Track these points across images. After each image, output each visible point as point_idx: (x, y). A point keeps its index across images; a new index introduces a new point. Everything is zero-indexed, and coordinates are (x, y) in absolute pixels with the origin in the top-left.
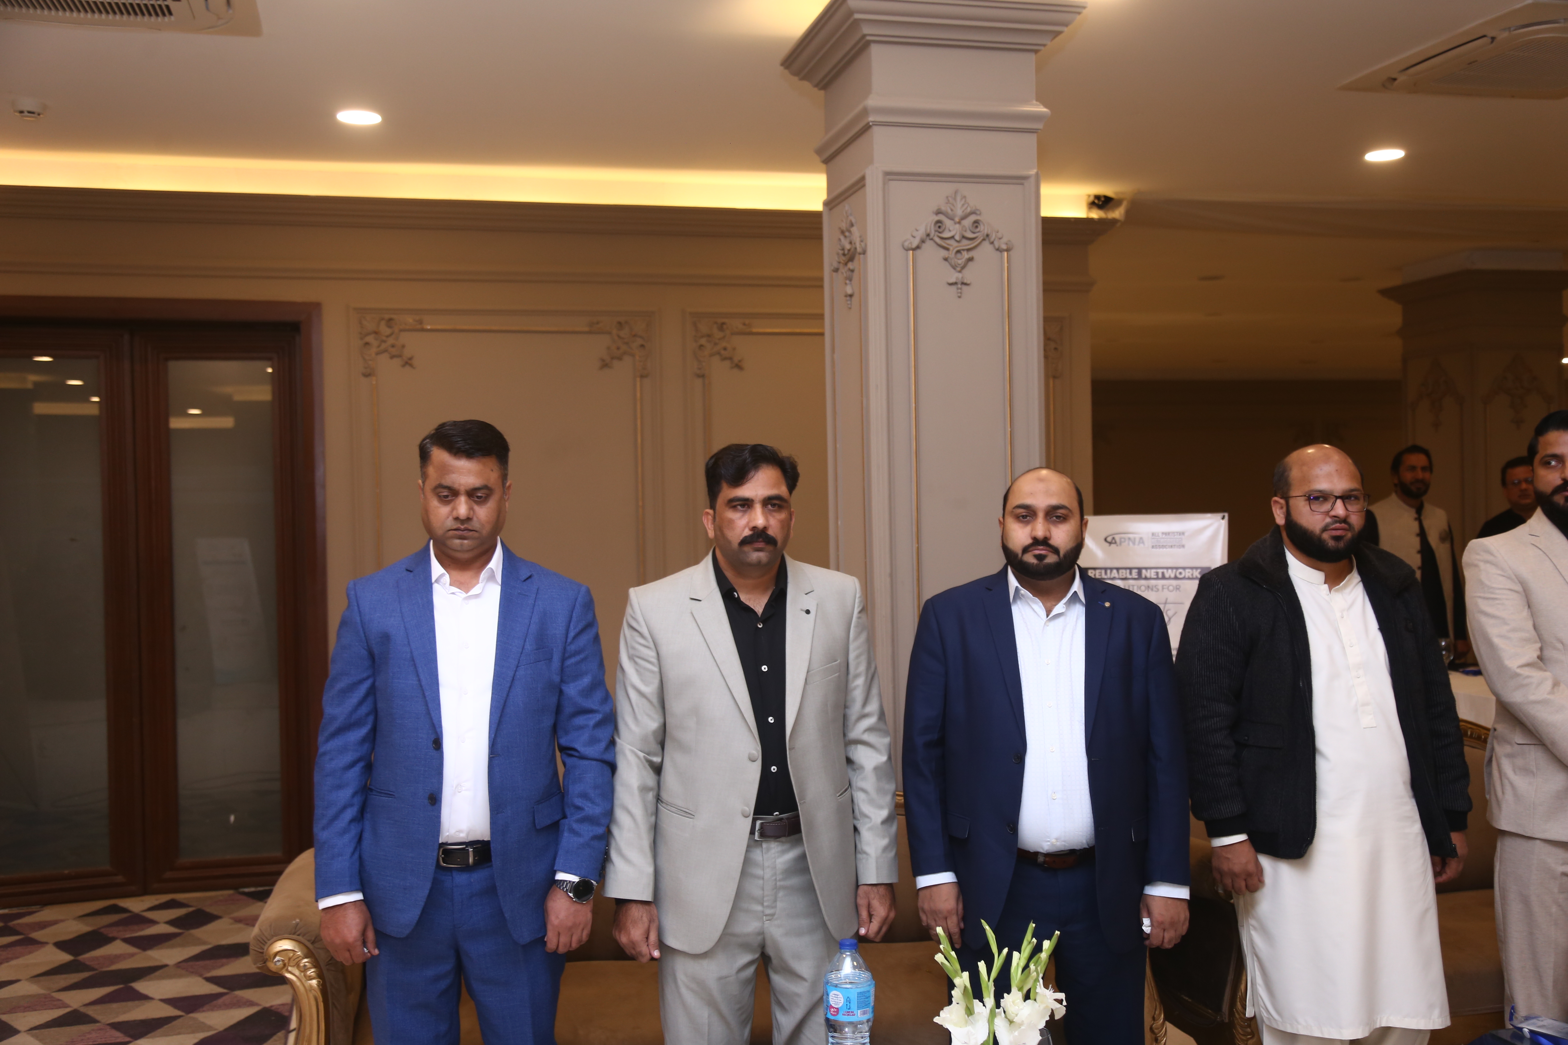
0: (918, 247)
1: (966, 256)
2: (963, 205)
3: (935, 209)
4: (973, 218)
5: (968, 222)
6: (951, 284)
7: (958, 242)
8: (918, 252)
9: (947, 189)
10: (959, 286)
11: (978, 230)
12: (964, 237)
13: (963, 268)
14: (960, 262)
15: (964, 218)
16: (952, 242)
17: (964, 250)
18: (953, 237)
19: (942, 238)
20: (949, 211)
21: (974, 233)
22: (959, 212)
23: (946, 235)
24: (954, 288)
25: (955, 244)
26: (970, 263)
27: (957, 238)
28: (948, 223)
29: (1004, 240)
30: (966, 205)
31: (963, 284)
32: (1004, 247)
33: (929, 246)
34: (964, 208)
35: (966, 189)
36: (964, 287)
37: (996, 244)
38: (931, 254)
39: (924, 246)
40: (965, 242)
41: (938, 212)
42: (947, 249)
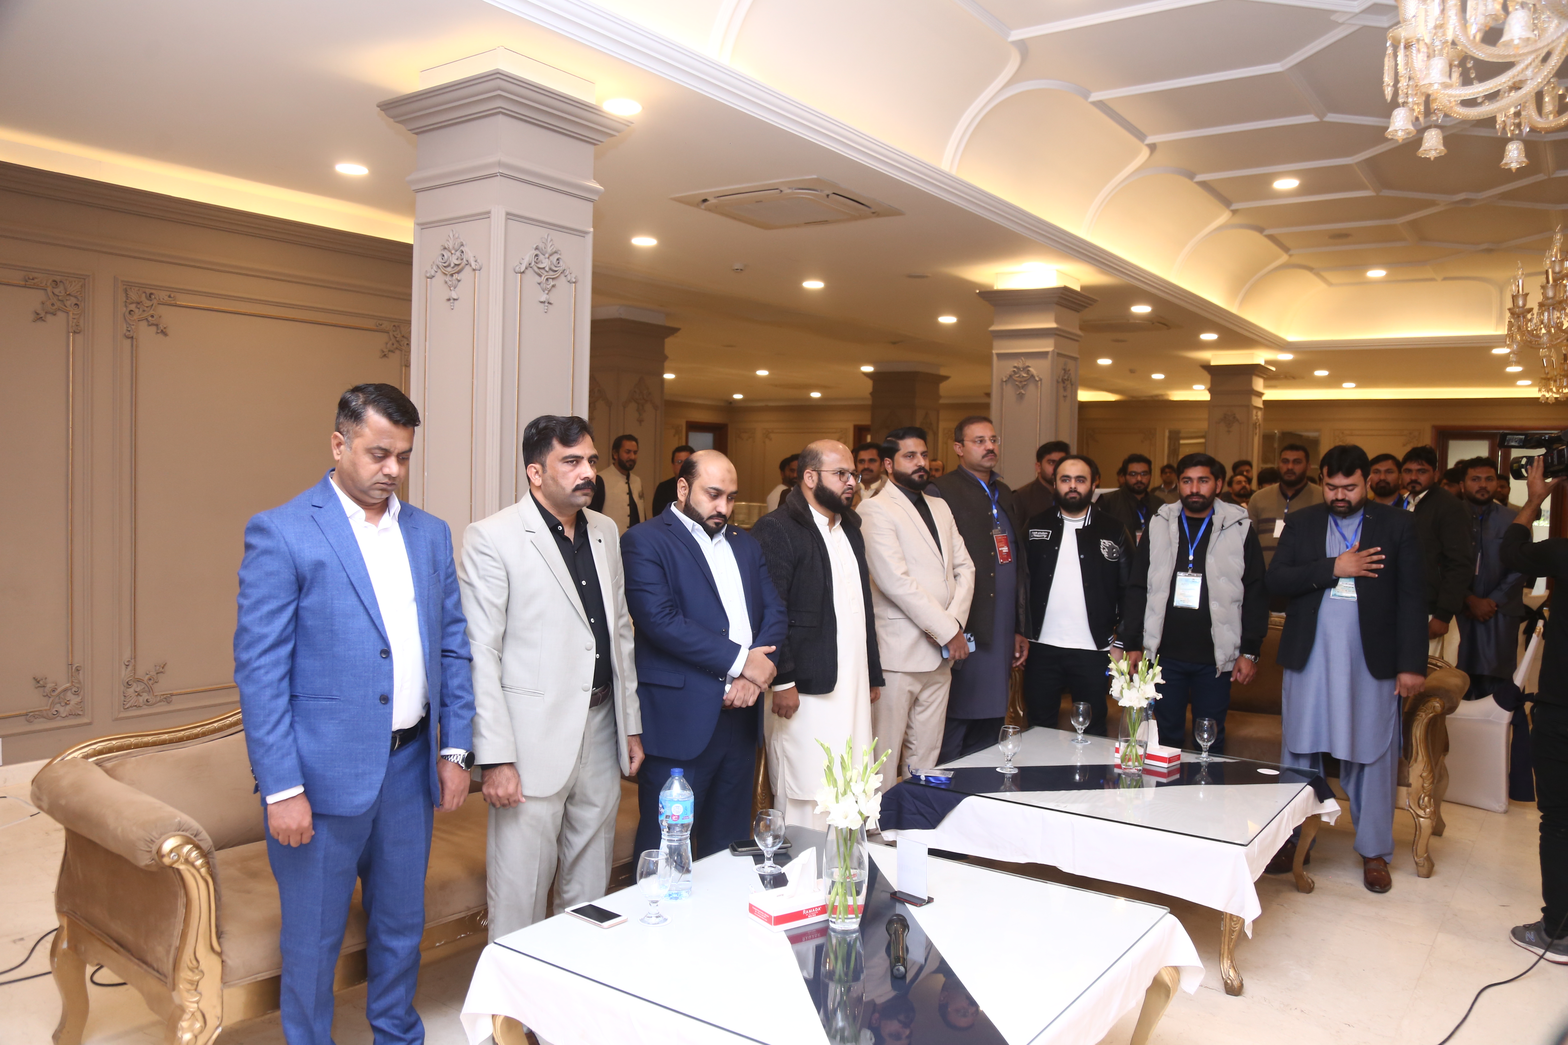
0: (523, 272)
1: (551, 283)
2: (551, 246)
3: (535, 246)
4: (556, 257)
5: (554, 258)
6: (542, 302)
7: (547, 272)
8: (523, 275)
9: (543, 232)
10: (546, 304)
11: (559, 265)
12: (550, 269)
13: (549, 291)
14: (548, 287)
15: (551, 255)
16: (543, 271)
17: (550, 278)
18: (544, 268)
19: (539, 268)
20: (543, 248)
21: (556, 267)
22: (549, 250)
23: (541, 266)
24: (542, 305)
25: (546, 274)
26: (554, 289)
27: (547, 269)
28: (541, 257)
29: (573, 275)
30: (553, 247)
31: (549, 303)
32: (574, 280)
33: (530, 271)
34: (552, 248)
35: (555, 235)
36: (550, 306)
37: (569, 278)
38: (531, 278)
39: (527, 271)
40: (551, 273)
41: (537, 249)
42: (540, 276)
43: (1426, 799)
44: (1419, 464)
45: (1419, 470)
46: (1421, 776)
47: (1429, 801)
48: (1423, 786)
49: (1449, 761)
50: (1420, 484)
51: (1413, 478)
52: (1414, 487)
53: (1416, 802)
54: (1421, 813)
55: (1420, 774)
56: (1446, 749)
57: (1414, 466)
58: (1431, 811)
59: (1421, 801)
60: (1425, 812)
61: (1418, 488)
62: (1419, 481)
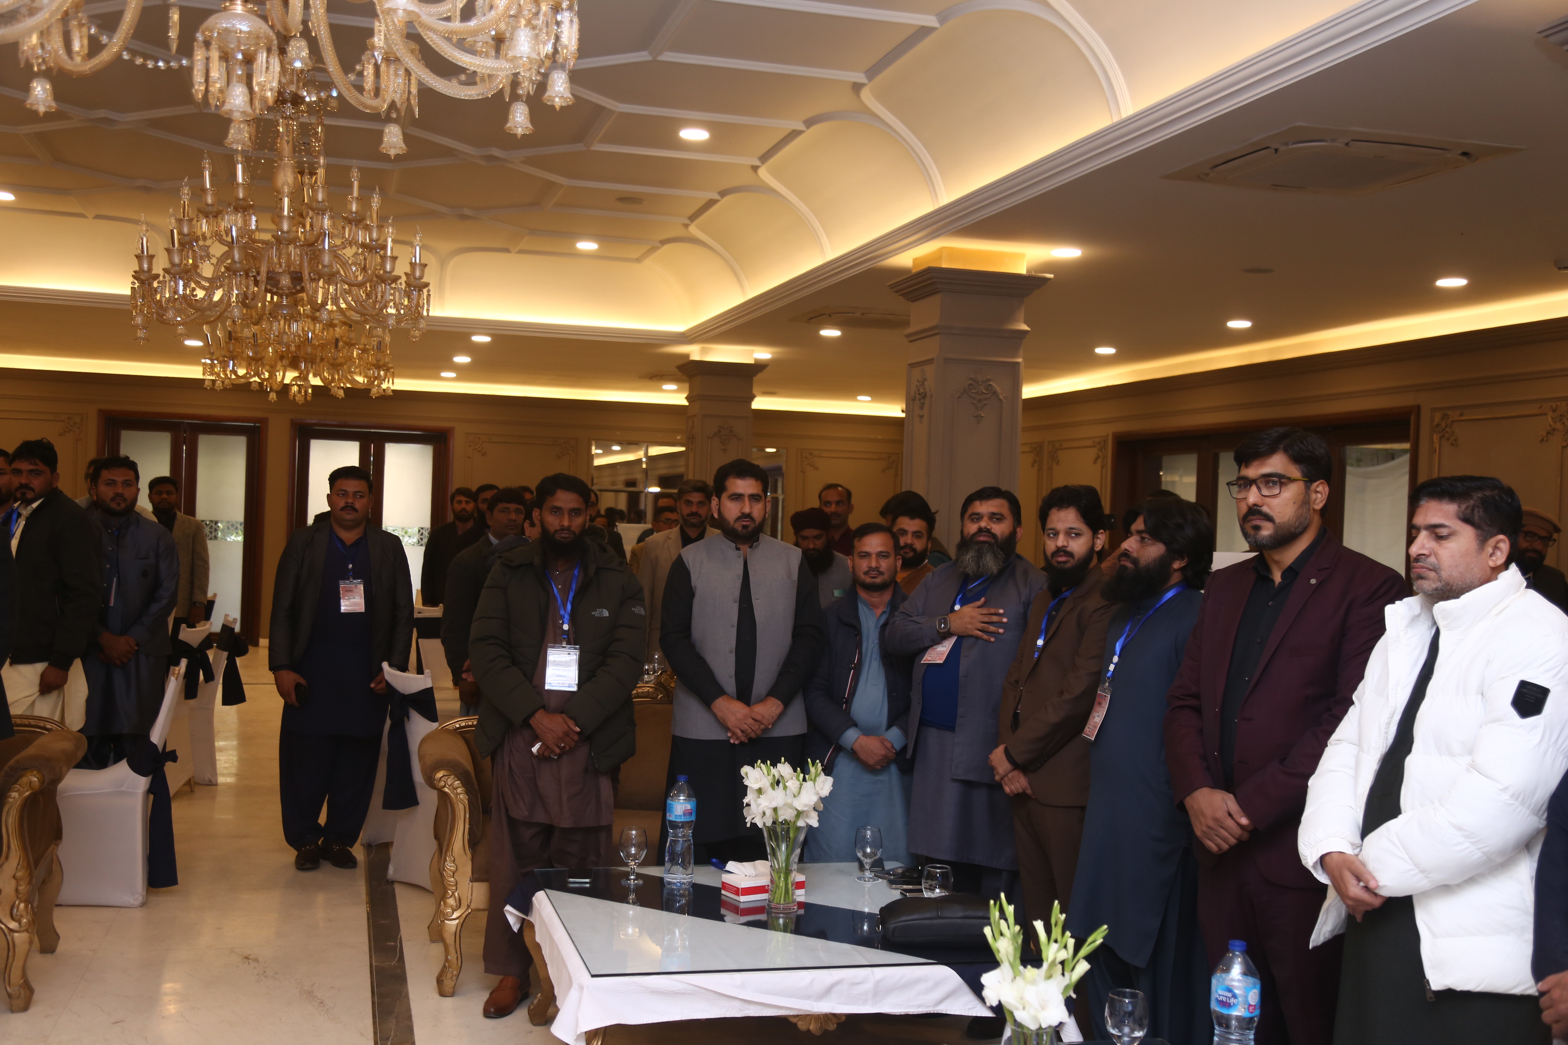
43: (22, 906)
44: (32, 464)
45: (31, 471)
46: (14, 877)
47: (26, 907)
48: (17, 890)
49: (65, 851)
50: (33, 490)
51: (23, 481)
52: (24, 494)
53: (8, 913)
54: (13, 925)
55: (13, 874)
56: (57, 835)
57: (25, 466)
58: (28, 921)
59: (15, 910)
60: (20, 924)
61: (30, 495)
62: (32, 485)
